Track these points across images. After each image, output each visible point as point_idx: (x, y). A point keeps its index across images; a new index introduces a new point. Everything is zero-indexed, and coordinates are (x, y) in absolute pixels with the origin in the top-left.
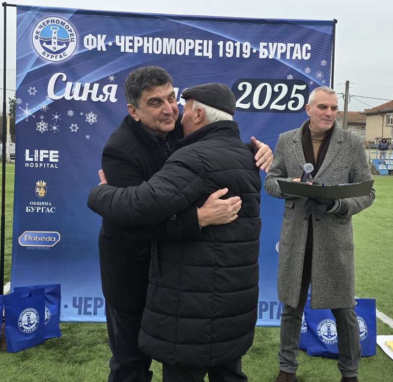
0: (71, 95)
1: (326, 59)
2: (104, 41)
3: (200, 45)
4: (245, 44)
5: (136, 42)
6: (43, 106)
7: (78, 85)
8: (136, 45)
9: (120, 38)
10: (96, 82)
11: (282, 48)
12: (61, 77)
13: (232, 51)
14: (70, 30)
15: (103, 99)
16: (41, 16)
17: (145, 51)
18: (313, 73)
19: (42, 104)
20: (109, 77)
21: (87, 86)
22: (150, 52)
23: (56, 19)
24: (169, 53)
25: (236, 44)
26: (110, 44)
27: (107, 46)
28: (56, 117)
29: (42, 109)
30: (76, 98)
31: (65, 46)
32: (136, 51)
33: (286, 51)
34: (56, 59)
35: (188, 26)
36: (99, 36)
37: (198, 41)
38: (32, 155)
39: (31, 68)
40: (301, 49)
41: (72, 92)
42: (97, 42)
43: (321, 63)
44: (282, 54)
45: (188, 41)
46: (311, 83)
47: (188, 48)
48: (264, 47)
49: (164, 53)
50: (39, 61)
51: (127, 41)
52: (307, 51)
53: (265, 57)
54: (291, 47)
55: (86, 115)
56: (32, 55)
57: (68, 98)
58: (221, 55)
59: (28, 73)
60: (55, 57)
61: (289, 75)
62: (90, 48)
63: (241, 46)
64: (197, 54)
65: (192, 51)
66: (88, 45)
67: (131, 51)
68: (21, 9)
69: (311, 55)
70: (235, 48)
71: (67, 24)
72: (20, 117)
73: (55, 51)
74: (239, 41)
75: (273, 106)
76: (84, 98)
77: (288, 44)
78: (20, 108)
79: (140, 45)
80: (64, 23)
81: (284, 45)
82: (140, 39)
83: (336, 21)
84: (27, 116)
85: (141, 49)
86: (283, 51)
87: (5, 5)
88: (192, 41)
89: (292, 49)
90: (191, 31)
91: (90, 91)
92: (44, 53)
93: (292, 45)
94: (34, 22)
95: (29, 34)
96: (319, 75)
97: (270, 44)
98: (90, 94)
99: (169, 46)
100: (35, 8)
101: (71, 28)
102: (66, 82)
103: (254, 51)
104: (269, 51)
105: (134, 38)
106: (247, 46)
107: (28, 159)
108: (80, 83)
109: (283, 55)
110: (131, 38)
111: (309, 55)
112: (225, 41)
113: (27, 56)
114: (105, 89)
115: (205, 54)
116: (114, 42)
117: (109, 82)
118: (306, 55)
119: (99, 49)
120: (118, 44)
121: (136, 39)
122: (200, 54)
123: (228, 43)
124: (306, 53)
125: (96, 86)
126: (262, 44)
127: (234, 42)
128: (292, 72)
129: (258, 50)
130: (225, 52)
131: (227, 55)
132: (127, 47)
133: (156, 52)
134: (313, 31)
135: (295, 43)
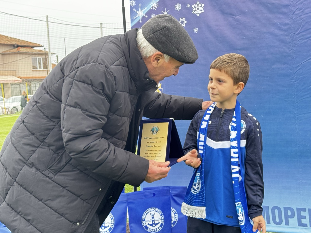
6: (153, 4)
19: (152, 2)
29: (153, 7)
55: (193, 6)
72: (135, 19)
78: (134, 10)
84: (141, 17)
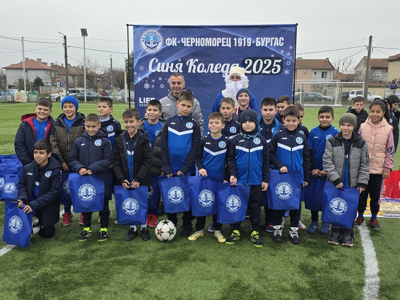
0: (160, 69)
1: (292, 45)
2: (176, 41)
3: (224, 40)
4: (248, 39)
5: (192, 40)
6: (147, 75)
7: (163, 64)
8: (192, 42)
9: (184, 39)
10: (172, 62)
12: (155, 60)
13: (241, 43)
14: (159, 36)
16: (145, 30)
17: (196, 45)
18: (285, 53)
20: (178, 59)
21: (168, 64)
22: (199, 45)
23: (152, 31)
24: (208, 46)
26: (179, 42)
27: (177, 43)
28: (153, 81)
29: (147, 77)
30: (163, 71)
31: (156, 44)
32: (192, 45)
34: (153, 51)
35: (218, 31)
36: (173, 38)
38: (142, 100)
39: (141, 57)
40: (279, 40)
41: (161, 68)
42: (172, 42)
43: (289, 48)
45: (218, 39)
46: (284, 58)
47: (218, 42)
49: (206, 45)
50: (144, 52)
51: (187, 40)
52: (282, 41)
53: (259, 45)
56: (141, 50)
57: (159, 71)
58: (236, 45)
61: (272, 54)
62: (169, 45)
63: (246, 40)
64: (223, 45)
65: (220, 44)
66: (168, 43)
67: (189, 45)
68: (136, 27)
70: (243, 41)
71: (157, 33)
73: (152, 47)
74: (245, 37)
75: (264, 72)
76: (167, 71)
77: (272, 38)
78: (136, 77)
79: (194, 42)
81: (269, 39)
82: (194, 39)
83: (297, 24)
84: (140, 81)
85: (194, 44)
86: (269, 42)
87: (128, 25)
88: (220, 39)
89: (274, 40)
90: (219, 33)
91: (170, 67)
92: (146, 49)
93: (274, 38)
94: (141, 33)
95: (139, 39)
96: (289, 54)
97: (262, 38)
98: (169, 69)
99: (209, 42)
100: (142, 26)
101: (159, 35)
102: (157, 63)
103: (253, 42)
104: (261, 42)
107: (140, 102)
108: (165, 63)
109: (269, 44)
110: (189, 39)
111: (283, 43)
112: (238, 38)
113: (139, 50)
114: (177, 66)
115: (227, 45)
117: (178, 62)
118: (281, 44)
119: (173, 45)
120: (183, 42)
122: (225, 45)
125: (172, 64)
126: (257, 39)
127: (242, 38)
128: (274, 53)
129: (255, 42)
130: (237, 43)
131: (239, 45)
132: (187, 44)
133: (202, 45)
134: (284, 30)
135: (275, 37)
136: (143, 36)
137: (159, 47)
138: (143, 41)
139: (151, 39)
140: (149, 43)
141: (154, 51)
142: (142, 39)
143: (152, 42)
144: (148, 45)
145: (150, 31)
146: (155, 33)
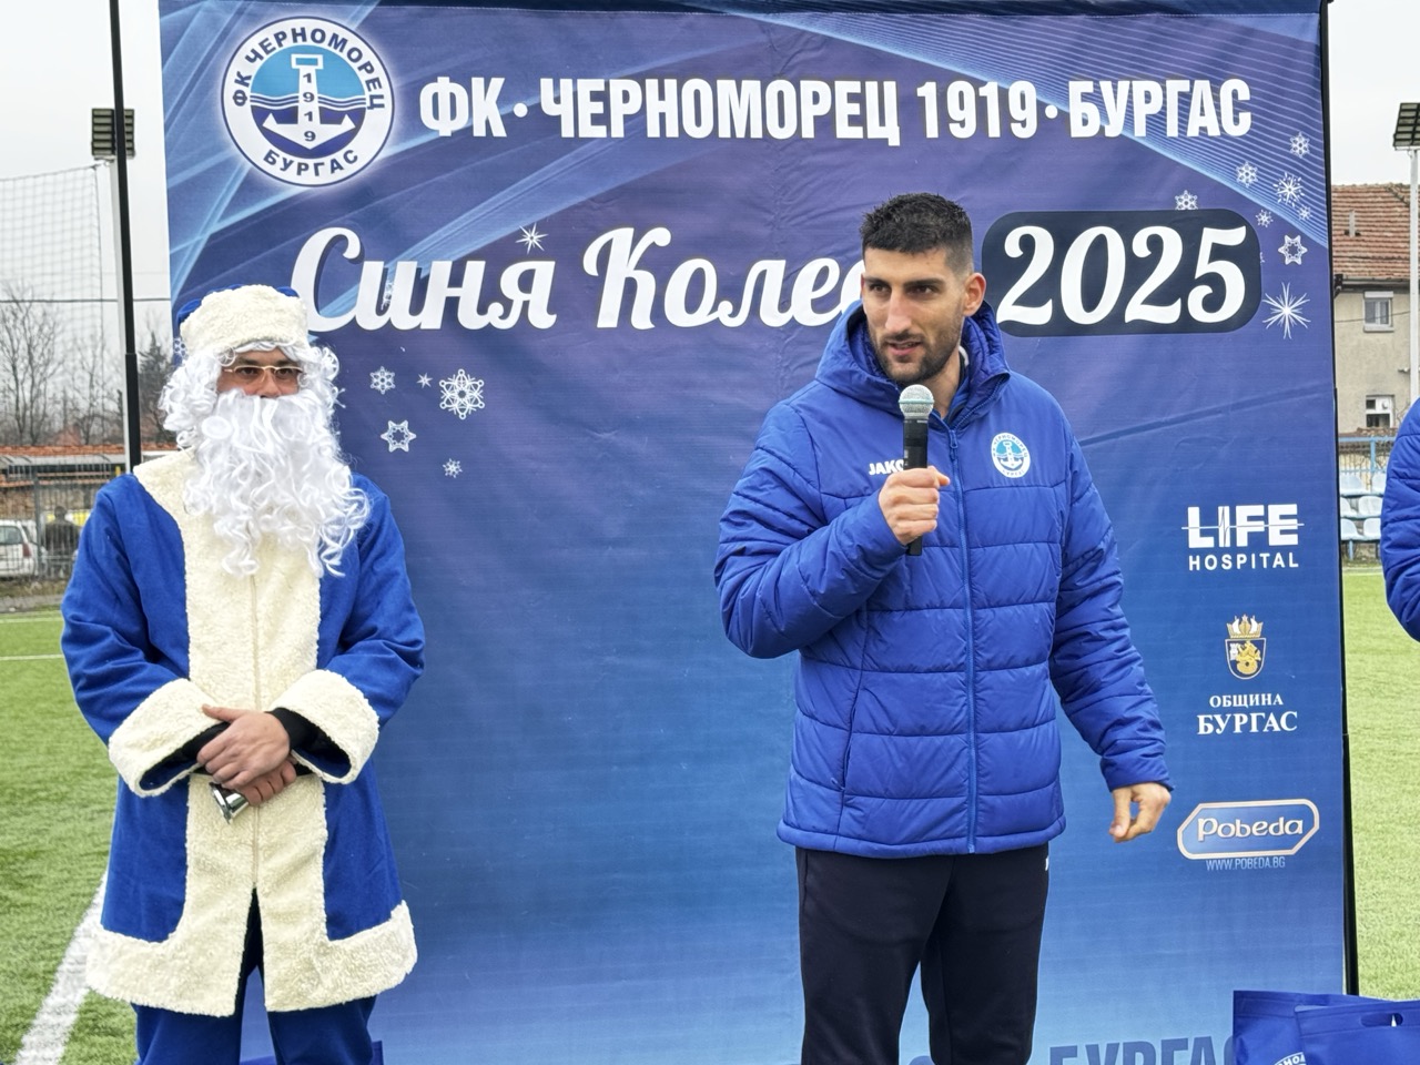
0: (381, 310)
1: (1307, 132)
2: (497, 102)
3: (852, 98)
4: (1015, 89)
5: (615, 97)
7: (405, 271)
8: (618, 111)
9: (556, 86)
10: (475, 256)
11: (1148, 97)
12: (338, 243)
13: (970, 115)
14: (367, 67)
15: (505, 316)
16: (254, 18)
17: (653, 131)
18: (1267, 182)
20: (520, 234)
21: (440, 271)
22: (672, 132)
23: (310, 25)
24: (740, 134)
25: (983, 91)
26: (521, 110)
27: (508, 119)
30: (403, 320)
31: (348, 124)
32: (618, 131)
33: (1164, 108)
34: (319, 177)
35: (804, 32)
36: (477, 83)
37: (845, 87)
39: (224, 217)
40: (1216, 99)
41: (386, 298)
42: (471, 107)
43: (1289, 148)
44: (1149, 118)
45: (808, 86)
46: (1264, 219)
47: (810, 112)
48: (1085, 97)
49: (724, 132)
50: (252, 186)
51: (584, 97)
52: (1239, 106)
53: (1091, 131)
54: (1181, 94)
55: (443, 383)
56: (227, 166)
57: (371, 322)
58: (932, 131)
59: (213, 237)
60: (312, 168)
61: (1181, 193)
62: (445, 127)
63: (1003, 96)
64: (844, 131)
65: (825, 123)
66: (436, 115)
67: (600, 132)
69: (1253, 118)
70: (981, 103)
71: (353, 42)
73: (310, 145)
74: (994, 79)
75: (1137, 311)
76: (431, 318)
77: (1170, 84)
79: (633, 107)
80: (344, 41)
81: (1154, 87)
82: (633, 87)
85: (636, 122)
86: (1155, 108)
88: (822, 87)
89: (1185, 99)
90: (818, 48)
91: (454, 292)
92: (269, 157)
93: (1184, 85)
94: (226, 41)
95: (207, 87)
96: (1290, 189)
97: (1106, 86)
98: (452, 305)
99: (739, 106)
101: (368, 56)
102: (359, 261)
103: (1051, 112)
104: (1104, 109)
105: (607, 85)
106: (1023, 97)
108: (414, 265)
109: (1156, 122)
110: (598, 85)
111: (1246, 118)
112: (944, 79)
113: (207, 172)
114: (509, 280)
115: (875, 131)
116: (532, 102)
117: (522, 254)
118: (1236, 121)
119: (479, 131)
120: (549, 108)
121: (617, 86)
122: (856, 132)
123: (955, 88)
124: (1236, 113)
125: (475, 271)
126: (1078, 88)
127: (977, 84)
128: (1194, 182)
129: (1064, 109)
130: (944, 119)
131: (955, 130)
132: (585, 120)
133: (694, 132)
134: (1250, 32)
135: (1192, 78)
136: (240, 65)
137: (372, 142)
138: (239, 99)
139: (304, 86)
140: (289, 116)
141: (326, 176)
142: (231, 87)
143: (314, 107)
144: (284, 130)
145: (298, 24)
146: (338, 42)
